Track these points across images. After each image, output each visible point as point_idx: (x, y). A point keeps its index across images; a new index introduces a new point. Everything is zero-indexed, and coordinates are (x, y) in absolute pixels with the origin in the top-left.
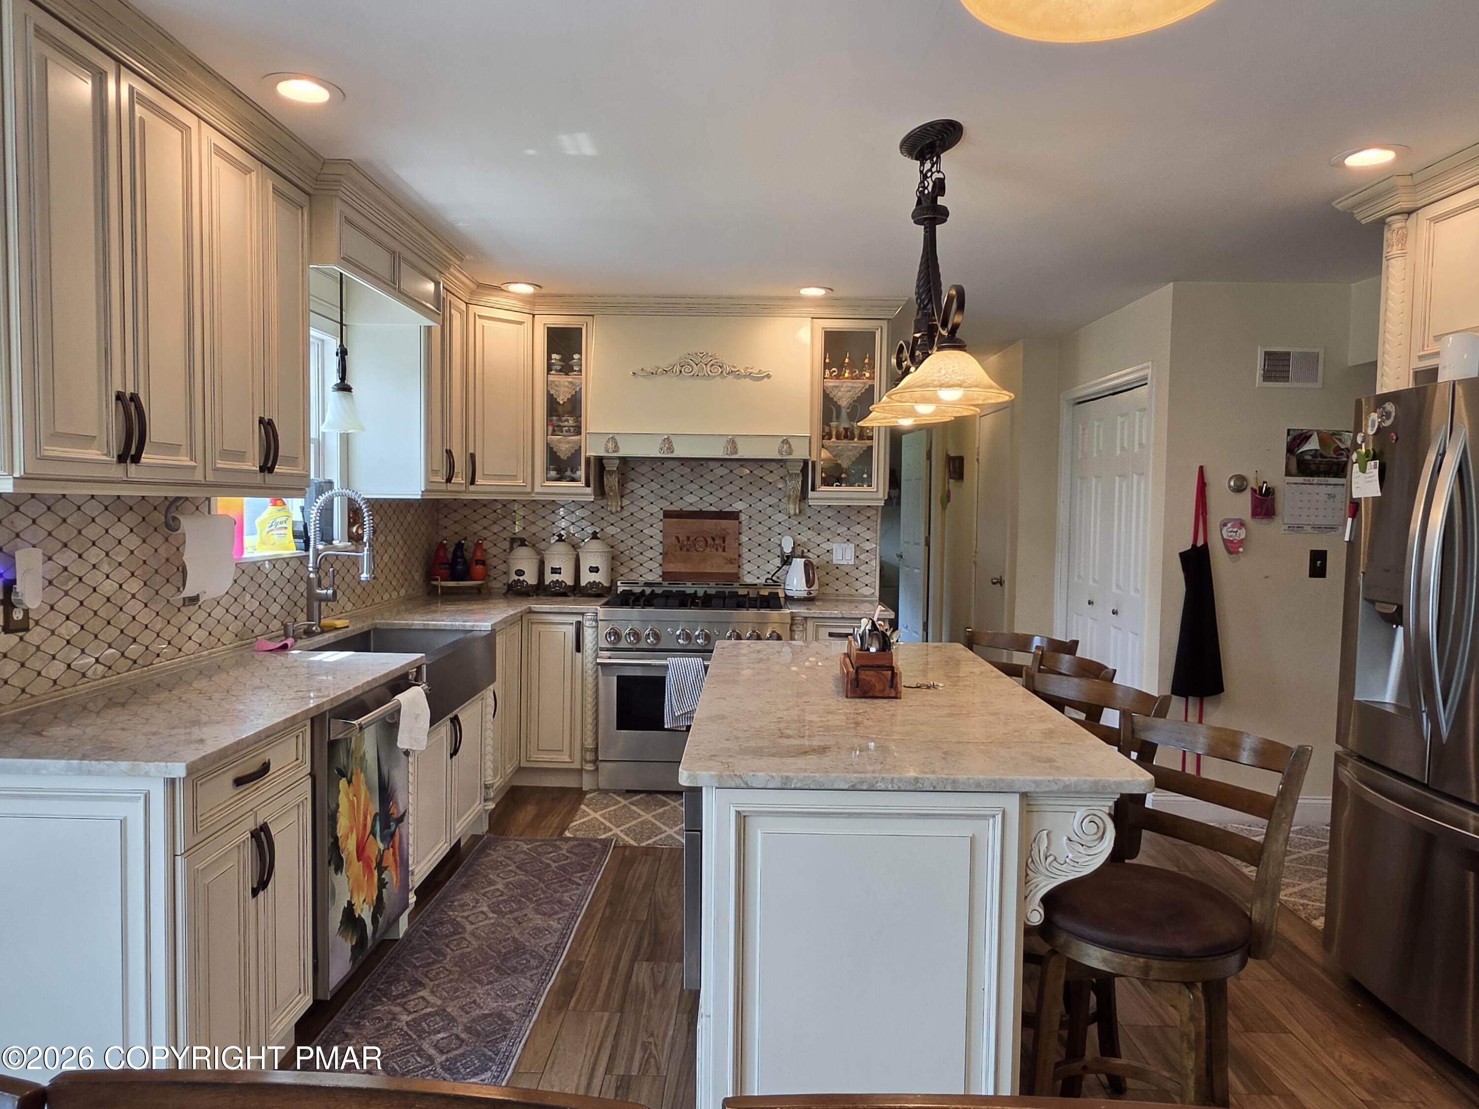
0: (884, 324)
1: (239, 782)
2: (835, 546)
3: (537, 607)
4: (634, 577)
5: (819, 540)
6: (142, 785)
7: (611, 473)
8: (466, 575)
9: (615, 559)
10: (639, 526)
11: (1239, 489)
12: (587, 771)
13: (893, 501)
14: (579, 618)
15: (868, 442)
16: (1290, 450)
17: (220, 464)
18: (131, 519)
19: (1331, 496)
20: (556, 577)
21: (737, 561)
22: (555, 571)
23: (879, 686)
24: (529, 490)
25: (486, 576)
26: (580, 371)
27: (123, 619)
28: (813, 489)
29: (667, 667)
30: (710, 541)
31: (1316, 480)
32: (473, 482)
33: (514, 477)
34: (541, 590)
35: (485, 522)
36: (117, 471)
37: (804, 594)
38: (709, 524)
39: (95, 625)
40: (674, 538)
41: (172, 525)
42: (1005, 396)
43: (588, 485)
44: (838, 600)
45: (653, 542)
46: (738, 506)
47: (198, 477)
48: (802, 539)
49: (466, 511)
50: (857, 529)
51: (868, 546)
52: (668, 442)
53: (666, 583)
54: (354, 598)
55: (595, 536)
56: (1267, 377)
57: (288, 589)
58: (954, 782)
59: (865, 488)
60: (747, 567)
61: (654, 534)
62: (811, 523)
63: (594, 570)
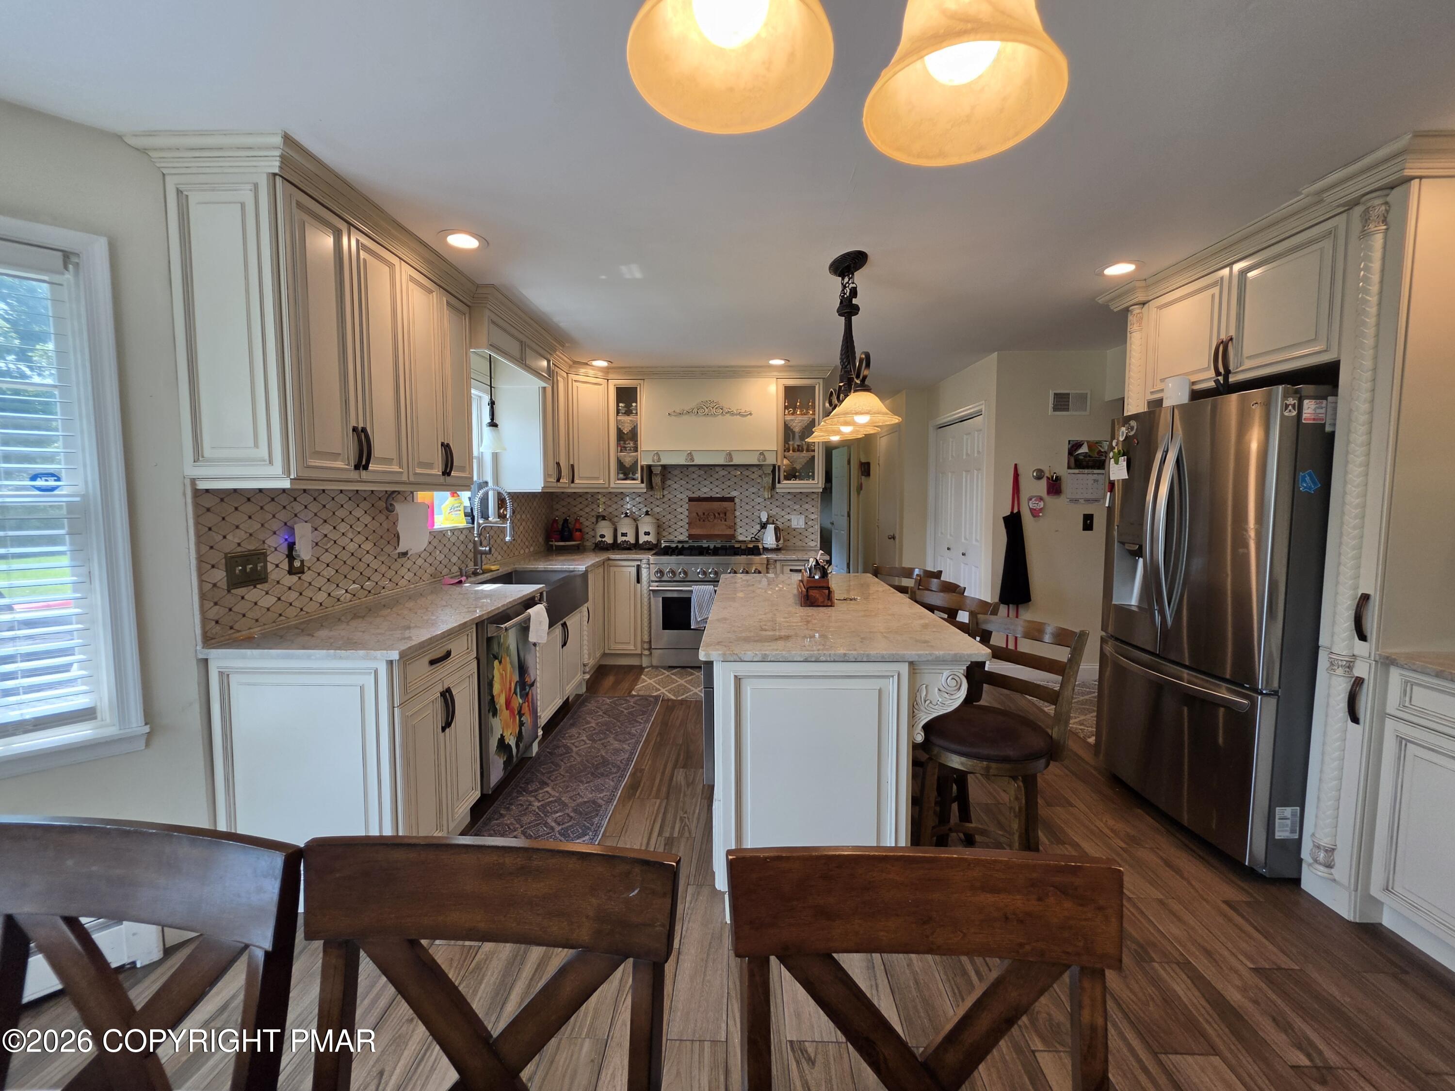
0: (821, 381)
1: (432, 662)
2: (792, 517)
3: (613, 557)
4: (671, 537)
5: (783, 513)
6: (373, 665)
7: (656, 475)
8: (570, 538)
9: (660, 527)
10: (673, 506)
11: (1039, 478)
12: (645, 655)
13: (827, 491)
14: (639, 563)
15: (812, 453)
16: (1070, 453)
17: (418, 471)
18: (365, 505)
19: (1096, 481)
20: (624, 538)
21: (733, 527)
22: (624, 535)
23: (821, 599)
24: (607, 486)
25: (582, 539)
26: (637, 413)
27: (362, 566)
28: (779, 482)
29: (691, 591)
30: (717, 515)
31: (1086, 471)
32: (573, 482)
33: (598, 478)
34: (615, 546)
35: (581, 506)
36: (354, 475)
37: (774, 546)
38: (716, 505)
39: (345, 570)
40: (695, 514)
41: (390, 509)
42: (896, 420)
43: (642, 482)
44: (795, 549)
45: (682, 517)
46: (734, 494)
47: (404, 478)
48: (773, 513)
49: (570, 500)
50: (807, 506)
51: (813, 517)
52: (690, 455)
53: (690, 541)
54: (502, 553)
55: (647, 513)
56: (1056, 408)
57: (462, 548)
58: (868, 655)
59: (811, 481)
60: (739, 530)
61: (683, 511)
62: (778, 503)
63: (647, 534)
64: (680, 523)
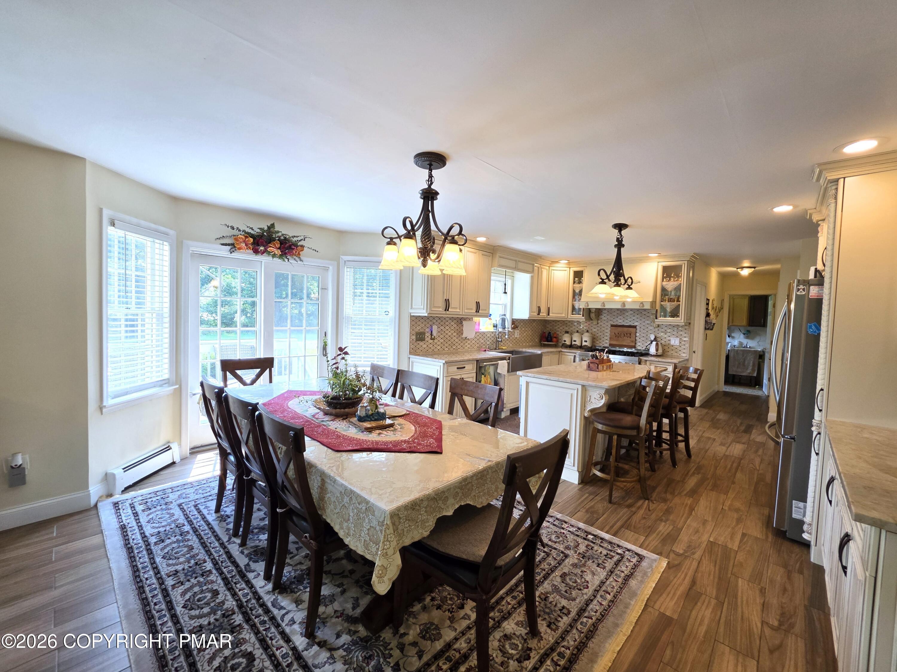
0: (686, 262)
1: (458, 368)
2: (671, 339)
3: (563, 350)
4: (601, 344)
5: (666, 336)
6: (440, 364)
7: (592, 312)
8: (551, 341)
9: (594, 339)
10: (603, 329)
13: (688, 324)
14: (575, 354)
15: (678, 303)
17: (466, 311)
18: (455, 321)
20: (575, 343)
21: (635, 341)
22: (575, 341)
24: (567, 317)
25: (557, 341)
26: (582, 283)
27: (452, 340)
28: (656, 318)
30: (625, 335)
32: (549, 315)
33: (562, 314)
34: (571, 346)
35: (558, 326)
36: (444, 312)
37: (655, 354)
38: (626, 329)
40: (614, 333)
41: (461, 323)
43: (584, 316)
44: (672, 357)
45: (607, 334)
46: (636, 324)
47: (461, 313)
48: (658, 335)
49: (553, 323)
50: (680, 333)
51: (685, 339)
52: (603, 303)
53: (611, 347)
54: (513, 343)
55: (587, 331)
57: (492, 339)
59: (678, 319)
60: (638, 344)
61: (608, 332)
62: (663, 330)
63: (586, 341)
64: (606, 338)
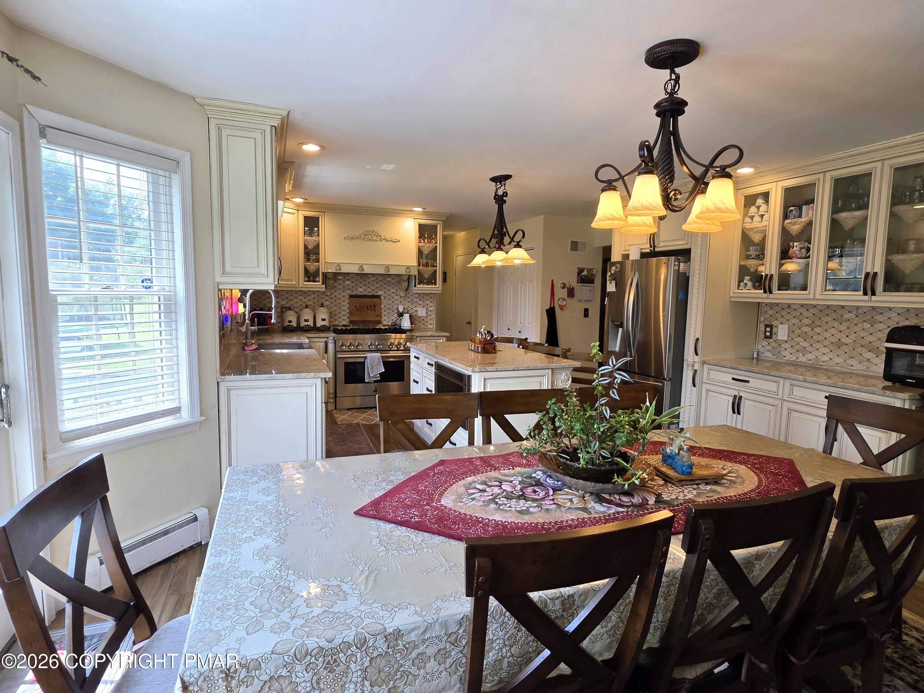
0: (441, 222)
2: (418, 309)
4: (338, 322)
5: (412, 306)
6: (314, 381)
7: (329, 279)
9: (331, 315)
10: (339, 301)
11: (563, 288)
12: (330, 402)
14: (326, 339)
15: (435, 268)
16: (579, 274)
19: (590, 290)
20: (306, 323)
21: (380, 315)
22: (305, 321)
23: (490, 350)
24: (297, 286)
26: (318, 235)
28: (415, 286)
29: (365, 358)
30: (369, 307)
31: (586, 285)
33: (292, 280)
34: (299, 329)
37: (410, 328)
38: (368, 300)
40: (354, 307)
43: (323, 284)
44: (420, 330)
45: (345, 308)
46: (380, 293)
48: (406, 306)
50: (427, 302)
51: (431, 309)
52: (361, 267)
53: (351, 325)
55: (322, 305)
56: (572, 250)
58: (537, 366)
59: (433, 286)
60: (384, 318)
61: (345, 305)
62: (409, 300)
63: (324, 320)
64: (344, 313)
